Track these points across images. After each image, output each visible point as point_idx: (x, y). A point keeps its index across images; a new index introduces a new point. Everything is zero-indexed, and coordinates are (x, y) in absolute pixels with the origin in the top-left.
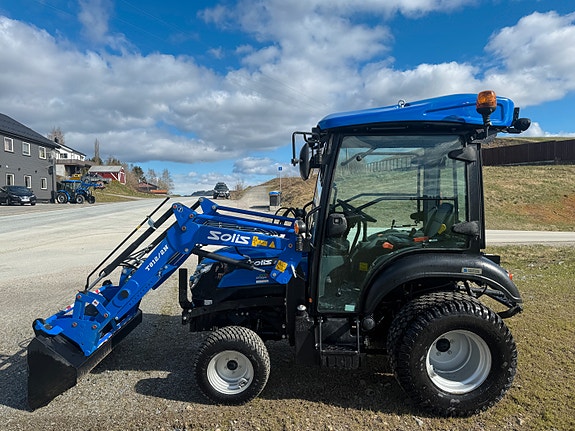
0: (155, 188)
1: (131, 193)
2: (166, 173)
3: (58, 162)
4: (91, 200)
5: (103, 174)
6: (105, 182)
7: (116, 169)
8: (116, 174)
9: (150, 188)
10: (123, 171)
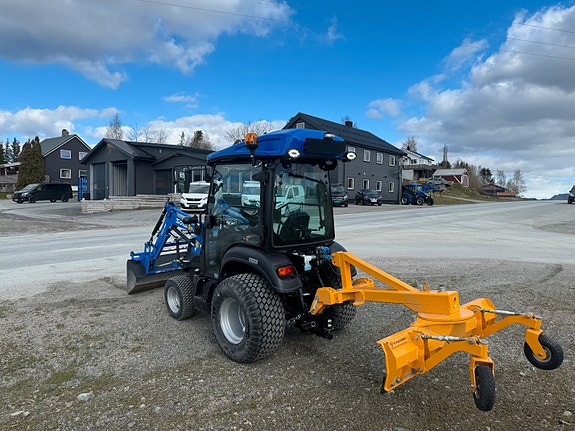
0: (503, 190)
1: (473, 196)
2: (518, 174)
3: (408, 168)
4: (430, 202)
5: (446, 177)
6: (447, 185)
7: (460, 172)
8: (459, 177)
9: (497, 191)
10: (466, 174)
